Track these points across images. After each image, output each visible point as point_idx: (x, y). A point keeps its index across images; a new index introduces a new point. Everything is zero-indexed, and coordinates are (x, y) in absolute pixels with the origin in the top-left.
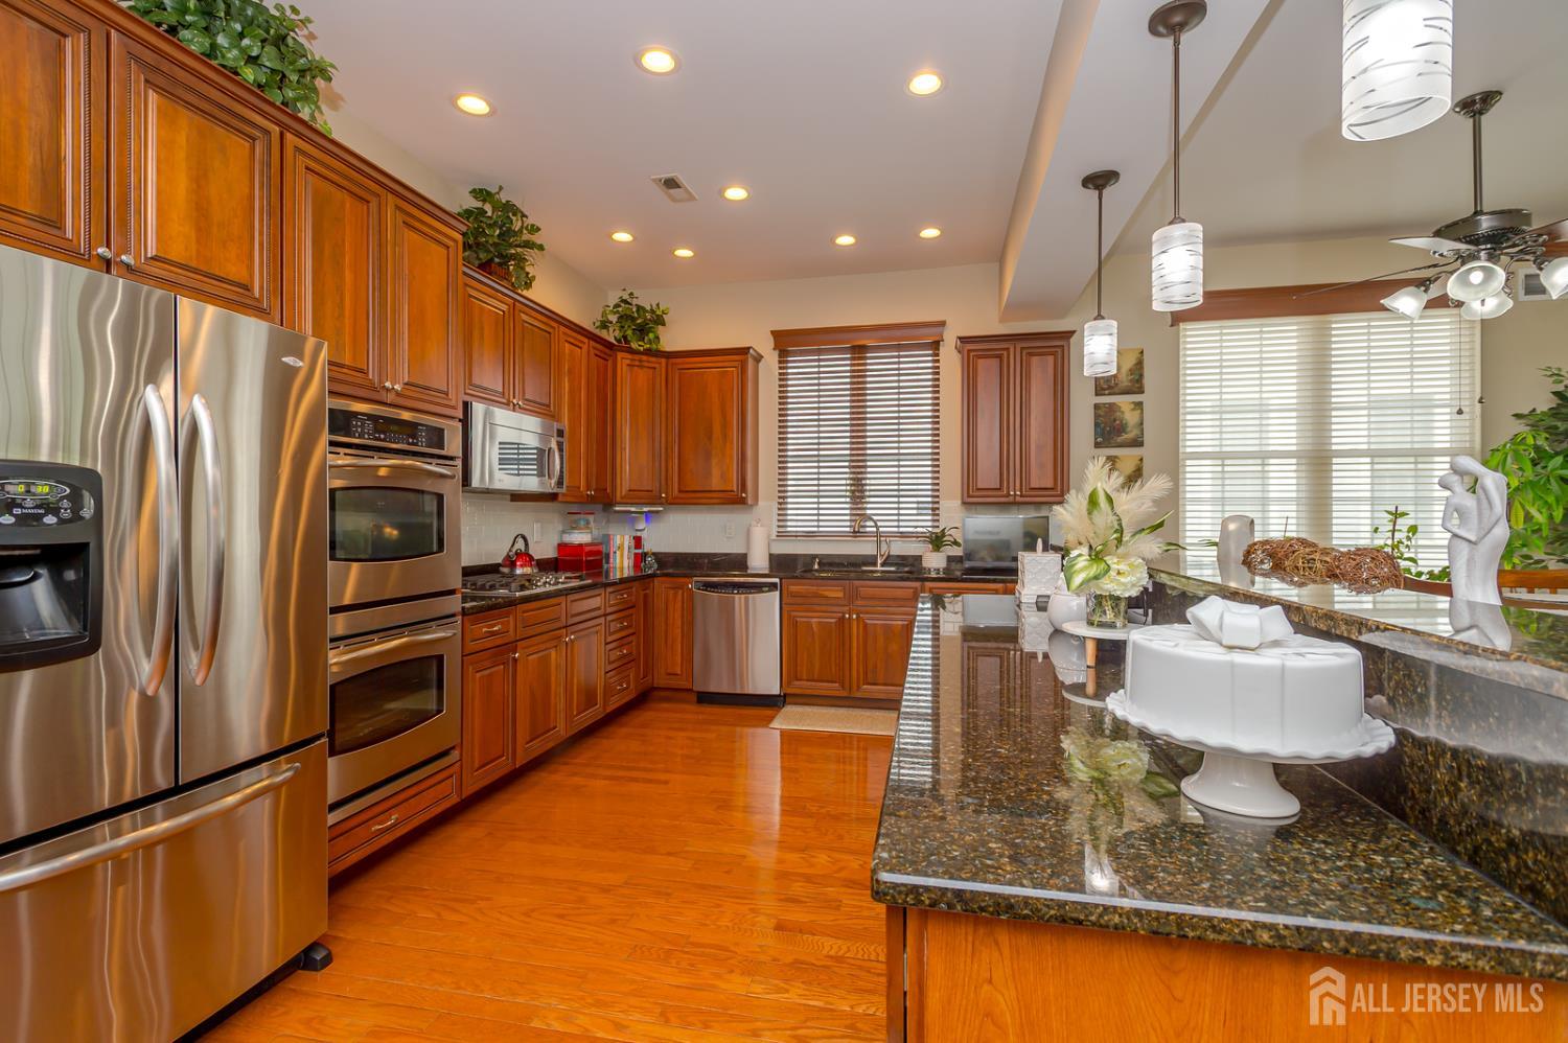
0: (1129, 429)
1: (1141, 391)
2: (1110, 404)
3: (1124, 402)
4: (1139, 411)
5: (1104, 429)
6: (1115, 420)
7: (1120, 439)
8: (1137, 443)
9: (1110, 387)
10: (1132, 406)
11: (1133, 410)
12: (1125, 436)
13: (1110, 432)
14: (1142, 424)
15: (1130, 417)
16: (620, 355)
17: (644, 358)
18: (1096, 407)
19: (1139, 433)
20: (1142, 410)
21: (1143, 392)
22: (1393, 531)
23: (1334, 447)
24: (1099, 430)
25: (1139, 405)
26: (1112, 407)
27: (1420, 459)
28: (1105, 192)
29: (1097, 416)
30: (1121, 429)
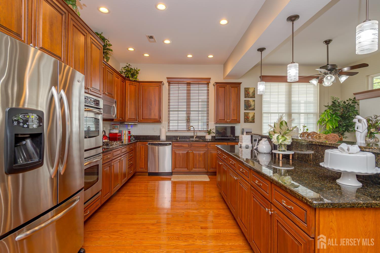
0: (252, 106)
1: (254, 97)
2: (248, 100)
3: (251, 100)
4: (254, 102)
5: (246, 106)
6: (249, 104)
7: (250, 108)
8: (253, 109)
9: (248, 96)
10: (253, 101)
11: (253, 102)
12: (251, 108)
13: (248, 107)
14: (255, 105)
15: (252, 103)
16: (127, 81)
17: (133, 82)
18: (245, 101)
19: (254, 107)
20: (255, 102)
21: (255, 98)
22: (304, 130)
23: (292, 112)
24: (245, 106)
25: (254, 101)
26: (248, 101)
27: (308, 115)
28: (263, 52)
29: (245, 103)
30: (250, 106)
